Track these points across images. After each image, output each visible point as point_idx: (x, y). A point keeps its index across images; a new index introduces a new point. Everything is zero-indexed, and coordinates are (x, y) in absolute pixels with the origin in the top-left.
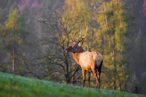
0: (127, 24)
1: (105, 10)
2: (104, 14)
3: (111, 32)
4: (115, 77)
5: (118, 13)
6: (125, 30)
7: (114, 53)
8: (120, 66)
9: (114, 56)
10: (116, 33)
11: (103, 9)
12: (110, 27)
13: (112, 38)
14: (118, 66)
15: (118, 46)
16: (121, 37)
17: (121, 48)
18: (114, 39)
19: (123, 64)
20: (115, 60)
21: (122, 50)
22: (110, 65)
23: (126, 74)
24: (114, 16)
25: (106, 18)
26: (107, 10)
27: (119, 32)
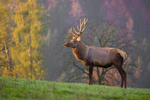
0: (41, 23)
1: (21, 9)
2: (20, 13)
3: (27, 31)
4: (31, 73)
5: (33, 12)
6: (39, 29)
7: (30, 50)
8: (37, 62)
9: (30, 53)
10: (31, 31)
11: (19, 9)
12: (26, 25)
13: (28, 36)
14: (34, 62)
15: (34, 44)
16: (36, 35)
17: (36, 45)
18: (30, 37)
19: (39, 59)
20: (31, 57)
21: (37, 47)
22: (26, 61)
23: (41, 69)
24: (29, 16)
25: (22, 18)
26: (23, 10)
27: (34, 30)
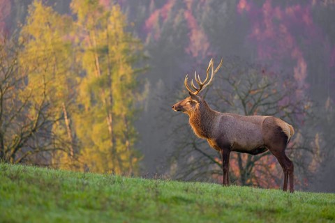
0: (132, 68)
1: (95, 43)
2: (93, 51)
3: (105, 83)
4: (113, 163)
5: (117, 49)
6: (129, 79)
7: (111, 120)
8: (124, 142)
9: (112, 125)
10: (113, 84)
11: (92, 43)
12: (104, 73)
13: (108, 93)
14: (119, 142)
15: (118, 108)
16: (122, 92)
17: (122, 110)
18: (111, 96)
19: (127, 138)
20: (113, 132)
21: (124, 113)
22: (103, 140)
23: (133, 155)
24: (110, 55)
25: (97, 59)
26: (98, 44)
27: (119, 82)
